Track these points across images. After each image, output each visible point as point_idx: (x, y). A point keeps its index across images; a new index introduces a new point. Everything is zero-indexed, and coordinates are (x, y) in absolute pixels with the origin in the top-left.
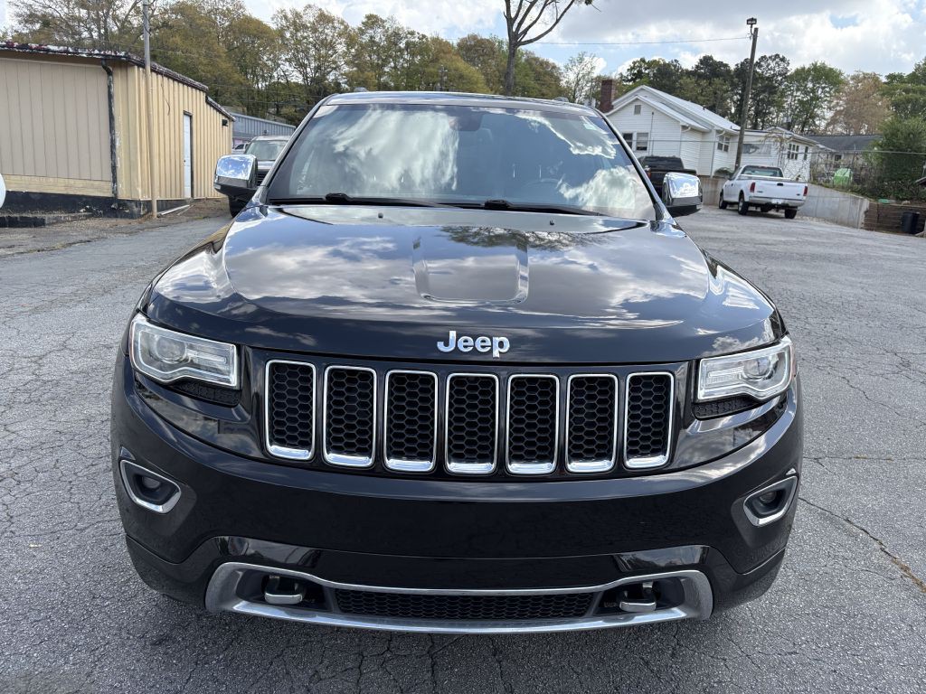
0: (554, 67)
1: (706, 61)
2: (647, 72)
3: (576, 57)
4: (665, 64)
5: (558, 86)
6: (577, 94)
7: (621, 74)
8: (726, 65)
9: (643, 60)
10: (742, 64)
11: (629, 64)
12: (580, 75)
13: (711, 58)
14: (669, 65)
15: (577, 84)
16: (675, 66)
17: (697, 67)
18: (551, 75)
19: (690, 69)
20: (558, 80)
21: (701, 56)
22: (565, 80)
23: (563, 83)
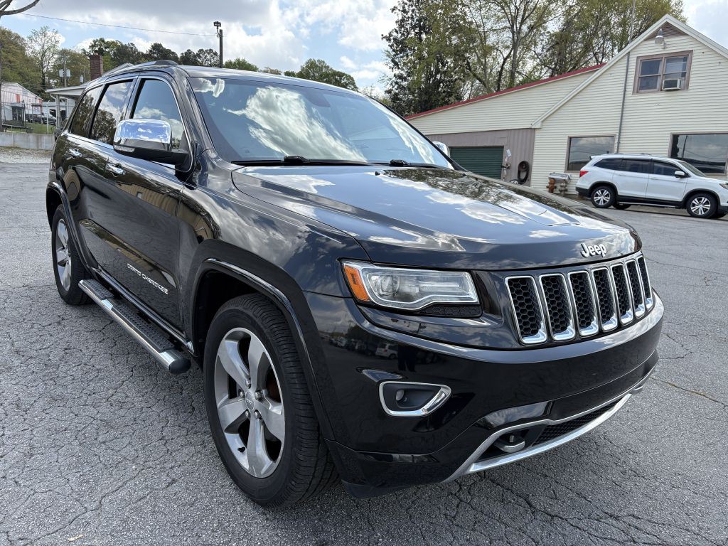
0: (18, 37)
1: (157, 47)
2: (107, 50)
3: (38, 30)
4: (122, 46)
5: (24, 54)
6: (45, 64)
7: (84, 50)
8: (173, 53)
9: (102, 40)
10: (186, 53)
11: (90, 42)
12: (46, 47)
13: (160, 46)
14: (126, 46)
15: (43, 55)
16: (132, 48)
17: (151, 51)
18: (16, 44)
19: (145, 52)
20: (23, 49)
21: (153, 43)
22: (31, 50)
23: (29, 52)
